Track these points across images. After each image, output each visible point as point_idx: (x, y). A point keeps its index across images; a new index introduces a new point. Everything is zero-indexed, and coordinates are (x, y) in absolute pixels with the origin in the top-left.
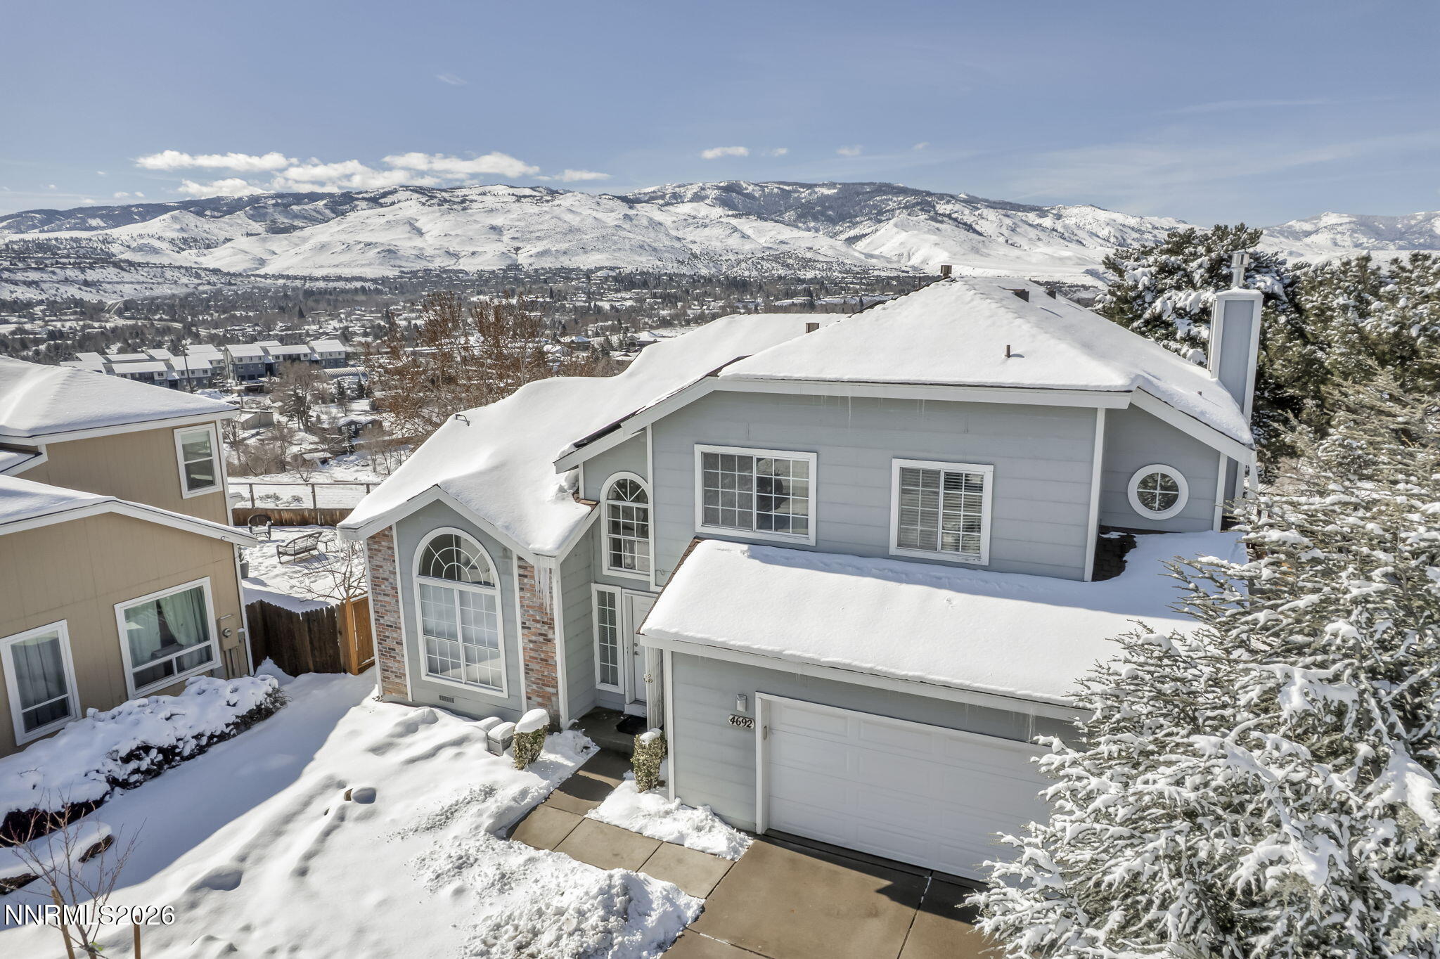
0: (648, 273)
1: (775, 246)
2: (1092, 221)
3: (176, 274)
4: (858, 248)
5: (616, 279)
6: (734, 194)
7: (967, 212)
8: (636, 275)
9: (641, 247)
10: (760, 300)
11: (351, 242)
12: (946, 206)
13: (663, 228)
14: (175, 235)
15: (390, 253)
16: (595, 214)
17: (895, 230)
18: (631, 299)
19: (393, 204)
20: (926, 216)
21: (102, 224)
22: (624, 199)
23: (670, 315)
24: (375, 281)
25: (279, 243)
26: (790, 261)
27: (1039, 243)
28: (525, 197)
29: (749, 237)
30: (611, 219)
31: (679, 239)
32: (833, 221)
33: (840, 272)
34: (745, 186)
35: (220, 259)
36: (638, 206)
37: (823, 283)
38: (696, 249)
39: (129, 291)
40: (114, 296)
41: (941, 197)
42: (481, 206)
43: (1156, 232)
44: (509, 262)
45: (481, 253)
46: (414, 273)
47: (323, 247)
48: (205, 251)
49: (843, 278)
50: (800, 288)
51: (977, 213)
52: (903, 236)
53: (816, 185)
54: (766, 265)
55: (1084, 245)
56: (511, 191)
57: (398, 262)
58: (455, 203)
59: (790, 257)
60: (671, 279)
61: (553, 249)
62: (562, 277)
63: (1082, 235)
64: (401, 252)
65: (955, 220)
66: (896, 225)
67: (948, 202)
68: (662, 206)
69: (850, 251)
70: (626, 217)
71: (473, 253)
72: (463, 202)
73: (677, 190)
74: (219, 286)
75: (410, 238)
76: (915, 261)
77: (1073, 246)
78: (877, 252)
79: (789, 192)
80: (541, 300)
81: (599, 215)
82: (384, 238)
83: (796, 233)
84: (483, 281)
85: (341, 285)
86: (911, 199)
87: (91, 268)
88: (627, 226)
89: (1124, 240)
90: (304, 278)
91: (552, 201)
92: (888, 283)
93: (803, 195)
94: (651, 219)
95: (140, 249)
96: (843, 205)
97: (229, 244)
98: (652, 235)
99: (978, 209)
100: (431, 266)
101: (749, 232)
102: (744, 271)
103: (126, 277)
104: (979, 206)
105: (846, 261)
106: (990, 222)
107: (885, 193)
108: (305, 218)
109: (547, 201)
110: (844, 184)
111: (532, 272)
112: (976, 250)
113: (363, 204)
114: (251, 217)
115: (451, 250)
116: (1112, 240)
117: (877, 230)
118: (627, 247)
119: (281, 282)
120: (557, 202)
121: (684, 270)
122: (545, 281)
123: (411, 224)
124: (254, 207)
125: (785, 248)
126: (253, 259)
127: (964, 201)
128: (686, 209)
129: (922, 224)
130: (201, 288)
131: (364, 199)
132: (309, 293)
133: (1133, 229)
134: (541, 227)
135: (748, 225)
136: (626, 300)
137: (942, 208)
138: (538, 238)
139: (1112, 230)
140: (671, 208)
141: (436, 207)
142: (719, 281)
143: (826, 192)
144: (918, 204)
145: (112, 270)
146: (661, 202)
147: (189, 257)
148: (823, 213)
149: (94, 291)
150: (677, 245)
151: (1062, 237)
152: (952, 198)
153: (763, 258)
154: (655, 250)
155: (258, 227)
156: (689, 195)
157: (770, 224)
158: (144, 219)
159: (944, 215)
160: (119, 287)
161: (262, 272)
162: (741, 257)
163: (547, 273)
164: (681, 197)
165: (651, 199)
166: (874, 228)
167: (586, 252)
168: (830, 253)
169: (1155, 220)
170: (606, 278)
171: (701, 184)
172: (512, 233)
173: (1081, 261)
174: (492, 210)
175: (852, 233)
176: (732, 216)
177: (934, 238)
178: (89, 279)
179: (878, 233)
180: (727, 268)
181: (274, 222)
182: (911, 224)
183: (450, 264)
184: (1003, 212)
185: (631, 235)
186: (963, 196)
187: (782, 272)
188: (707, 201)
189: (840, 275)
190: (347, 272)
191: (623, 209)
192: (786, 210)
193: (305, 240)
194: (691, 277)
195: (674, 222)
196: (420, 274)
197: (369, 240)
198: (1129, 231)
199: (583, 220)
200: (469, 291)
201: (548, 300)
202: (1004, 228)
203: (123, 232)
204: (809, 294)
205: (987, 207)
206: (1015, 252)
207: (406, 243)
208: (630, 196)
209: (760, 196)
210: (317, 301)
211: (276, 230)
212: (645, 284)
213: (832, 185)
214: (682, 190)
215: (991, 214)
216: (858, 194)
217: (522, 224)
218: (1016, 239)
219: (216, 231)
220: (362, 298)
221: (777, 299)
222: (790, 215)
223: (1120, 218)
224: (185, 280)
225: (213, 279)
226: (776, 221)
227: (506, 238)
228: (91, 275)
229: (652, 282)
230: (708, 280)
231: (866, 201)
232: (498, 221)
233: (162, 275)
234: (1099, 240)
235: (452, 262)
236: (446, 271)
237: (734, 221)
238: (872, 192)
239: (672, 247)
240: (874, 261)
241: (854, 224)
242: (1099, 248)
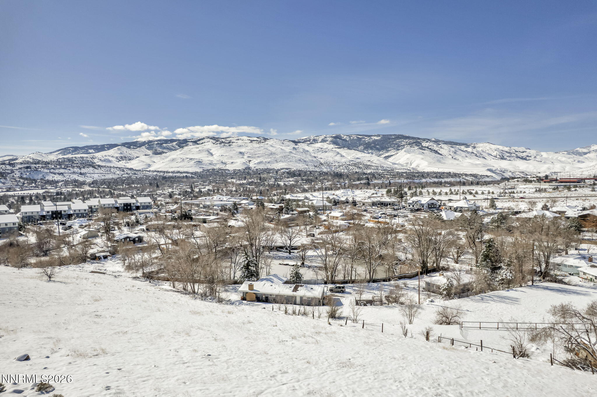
0: (302, 171)
1: (355, 160)
2: (489, 149)
3: (115, 170)
4: (389, 160)
5: (288, 173)
6: (338, 140)
7: (435, 146)
8: (296, 171)
9: (300, 160)
10: (347, 182)
11: (184, 158)
12: (426, 144)
13: (309, 153)
14: (118, 155)
15: (199, 162)
16: (281, 147)
17: (405, 153)
18: (293, 181)
19: (202, 143)
20: (418, 148)
21: (94, 152)
22: (294, 142)
23: (308, 187)
24: (192, 173)
25: (156, 158)
26: (361, 166)
27: (466, 158)
28: (254, 141)
29: (344, 156)
30: (288, 149)
31: (315, 157)
32: (379, 150)
33: (382, 170)
34: (343, 136)
35: (134, 164)
36: (299, 144)
37: (374, 175)
38: (322, 161)
39: (96, 177)
40: (90, 179)
41: (424, 140)
42: (237, 144)
43: (517, 153)
44: (246, 166)
45: (235, 163)
46: (208, 170)
47: (173, 160)
48: (128, 161)
49: (383, 172)
50: (364, 176)
51: (439, 146)
52: (408, 155)
53: (372, 136)
54: (351, 167)
55: (486, 159)
56: (249, 138)
57: (202, 166)
58: (226, 143)
59: (361, 164)
60: (311, 173)
61: (264, 161)
62: (267, 172)
63: (485, 155)
64: (204, 162)
65: (430, 149)
66: (405, 151)
67: (427, 142)
68: (309, 144)
69: (386, 162)
70: (294, 148)
71: (232, 163)
72: (229, 143)
73: (315, 138)
74: (131, 175)
75: (208, 157)
76: (414, 166)
77: (481, 159)
78: (397, 162)
79: (361, 138)
80: (256, 181)
81: (283, 148)
82: (198, 157)
83: (363, 155)
84: (236, 174)
85: (178, 175)
86: (412, 141)
87: (84, 168)
88: (294, 152)
89: (503, 157)
90: (164, 172)
91: (265, 142)
92: (402, 175)
93: (366, 140)
94: (304, 149)
95: (105, 161)
96: (383, 143)
97: (137, 159)
98: (304, 155)
99: (440, 144)
100: (215, 168)
101: (344, 154)
102: (342, 170)
103: (96, 171)
104: (440, 143)
105: (384, 166)
106: (445, 150)
107: (400, 138)
108: (168, 149)
109: (263, 142)
110: (383, 135)
111: (255, 170)
112: (439, 161)
113: (191, 144)
114: (148, 148)
115: (224, 161)
116: (498, 156)
117: (397, 153)
118: (294, 160)
119: (155, 173)
120: (266, 143)
121: (317, 169)
122: (259, 174)
123: (208, 151)
124: (149, 144)
125: (358, 160)
126: (146, 164)
127: (434, 141)
128: (318, 145)
129: (416, 151)
130: (124, 175)
131: (191, 142)
132: (164, 178)
133: (507, 152)
134: (259, 152)
135: (344, 152)
136: (291, 181)
137: (424, 144)
138: (258, 157)
139: (498, 153)
140: (312, 145)
141: (219, 145)
142: (331, 174)
143: (376, 138)
144: (414, 143)
145: (91, 169)
146: (309, 143)
147: (122, 164)
148: (375, 147)
149: (83, 177)
150: (314, 159)
151: (476, 155)
152: (428, 140)
153: (349, 165)
154: (305, 161)
155: (150, 152)
156: (320, 140)
157: (353, 151)
158: (109, 149)
159: (425, 147)
160: (93, 175)
161: (148, 170)
162: (341, 164)
163: (261, 170)
164: (317, 140)
165: (305, 141)
166: (396, 152)
167: (277, 162)
168: (377, 162)
169: (516, 148)
170: (284, 173)
171: (325, 136)
172: (248, 155)
173: (485, 165)
174: (240, 146)
175: (387, 155)
176: (337, 148)
177: (421, 156)
178: (82, 172)
179: (398, 155)
180: (335, 169)
181: (156, 150)
182: (412, 150)
183: (223, 167)
184: (451, 146)
185: (296, 156)
186: (433, 139)
187: (357, 170)
188: (328, 142)
189: (381, 171)
190: (181, 170)
191: (293, 145)
192: (360, 146)
193: (167, 157)
194: (319, 172)
195: (313, 150)
196: (211, 171)
197: (191, 157)
198: (505, 153)
199: (276, 149)
200: (228, 177)
201: (259, 181)
202: (451, 152)
203: (99, 155)
204: (368, 179)
205: (444, 143)
206: (456, 162)
207: (206, 158)
208: (296, 140)
209: (349, 140)
210: (166, 181)
211: (156, 153)
212: (300, 175)
213: (379, 136)
214: (317, 138)
215: (445, 146)
216: (389, 139)
217: (252, 151)
218: (456, 156)
219: (133, 154)
220: (185, 180)
221: (354, 181)
222: (361, 148)
223: (501, 148)
224: (118, 172)
225: (129, 172)
226: (355, 150)
227: (245, 157)
228: (83, 171)
229: (303, 174)
230: (326, 174)
231: (392, 142)
232: (243, 150)
233: (110, 171)
234: (492, 157)
235: (224, 166)
236: (221, 170)
237: (338, 150)
238: (395, 138)
239: (312, 160)
240: (396, 166)
241: (388, 151)
242: (492, 160)
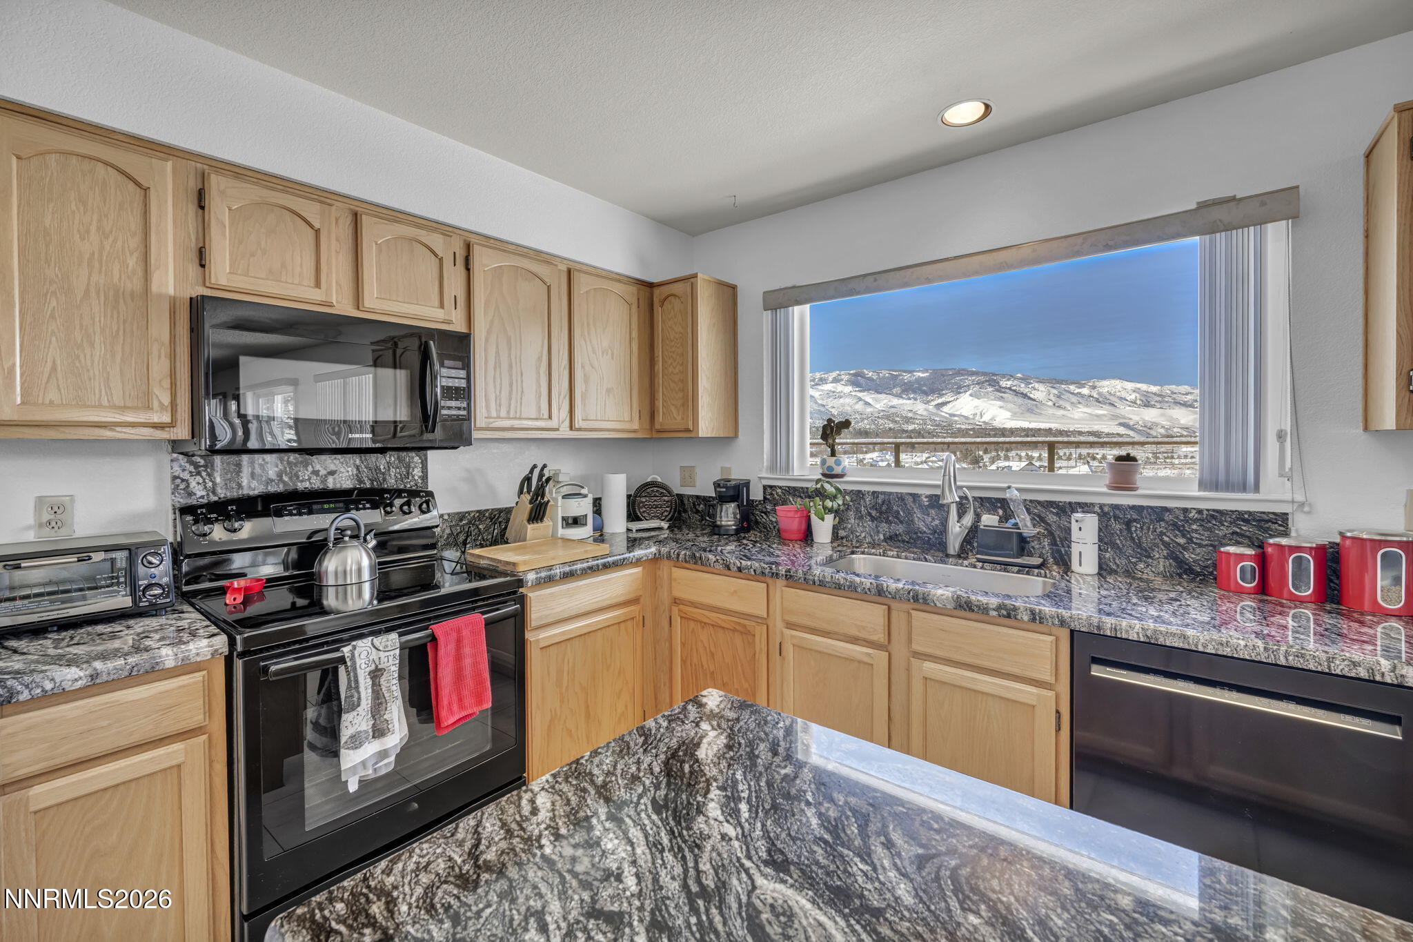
1: (887, 409)
2: (1121, 389)
4: (944, 410)
6: (860, 378)
7: (1023, 385)
12: (1008, 382)
17: (971, 398)
20: (993, 389)
26: (898, 419)
27: (1079, 405)
29: (869, 404)
32: (926, 393)
33: (932, 425)
34: (867, 373)
38: (834, 411)
41: (1003, 377)
43: (1174, 396)
51: (1029, 386)
52: (976, 402)
53: (914, 372)
54: (881, 421)
55: (1115, 406)
59: (897, 416)
63: (1113, 399)
65: (1015, 391)
66: (971, 395)
67: (1009, 380)
69: (939, 412)
73: (823, 376)
76: (986, 418)
77: (1107, 407)
78: (958, 413)
83: (901, 401)
86: (982, 378)
89: (1149, 402)
93: (906, 378)
96: (933, 383)
99: (1031, 383)
101: (870, 400)
104: (1032, 381)
105: (936, 418)
106: (1040, 391)
107: (962, 375)
110: (934, 371)
112: (1030, 411)
116: (1138, 402)
117: (957, 398)
125: (893, 410)
127: (1020, 379)
128: (829, 387)
129: (990, 394)
133: (1155, 394)
135: (868, 397)
137: (1004, 383)
139: (1138, 395)
140: (820, 387)
143: (922, 375)
144: (986, 381)
148: (919, 389)
151: (1097, 400)
152: (1011, 377)
153: (878, 417)
156: (830, 379)
157: (883, 396)
159: (1006, 388)
162: (865, 416)
164: (825, 380)
166: (955, 397)
168: (925, 413)
169: (1173, 388)
171: (838, 373)
173: (1114, 417)
175: (940, 401)
176: (859, 391)
177: (999, 403)
179: (958, 400)
182: (982, 393)
184: (1050, 385)
186: (1019, 376)
187: (892, 425)
188: (843, 382)
192: (894, 387)
195: (820, 395)
198: (1153, 396)
202: (1051, 395)
205: (1038, 382)
206: (1061, 412)
209: (877, 379)
213: (926, 371)
214: (826, 376)
215: (1040, 386)
216: (943, 375)
218: (1061, 403)
222: (897, 390)
226: (888, 394)
231: (949, 380)
234: (1128, 402)
237: (860, 394)
238: (953, 374)
239: (819, 410)
240: (956, 418)
241: (941, 395)
242: (1128, 408)
